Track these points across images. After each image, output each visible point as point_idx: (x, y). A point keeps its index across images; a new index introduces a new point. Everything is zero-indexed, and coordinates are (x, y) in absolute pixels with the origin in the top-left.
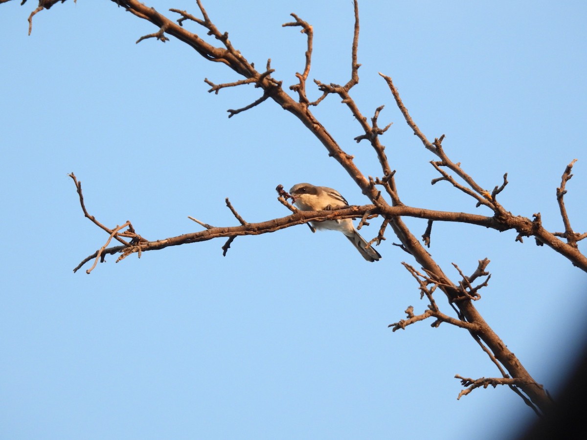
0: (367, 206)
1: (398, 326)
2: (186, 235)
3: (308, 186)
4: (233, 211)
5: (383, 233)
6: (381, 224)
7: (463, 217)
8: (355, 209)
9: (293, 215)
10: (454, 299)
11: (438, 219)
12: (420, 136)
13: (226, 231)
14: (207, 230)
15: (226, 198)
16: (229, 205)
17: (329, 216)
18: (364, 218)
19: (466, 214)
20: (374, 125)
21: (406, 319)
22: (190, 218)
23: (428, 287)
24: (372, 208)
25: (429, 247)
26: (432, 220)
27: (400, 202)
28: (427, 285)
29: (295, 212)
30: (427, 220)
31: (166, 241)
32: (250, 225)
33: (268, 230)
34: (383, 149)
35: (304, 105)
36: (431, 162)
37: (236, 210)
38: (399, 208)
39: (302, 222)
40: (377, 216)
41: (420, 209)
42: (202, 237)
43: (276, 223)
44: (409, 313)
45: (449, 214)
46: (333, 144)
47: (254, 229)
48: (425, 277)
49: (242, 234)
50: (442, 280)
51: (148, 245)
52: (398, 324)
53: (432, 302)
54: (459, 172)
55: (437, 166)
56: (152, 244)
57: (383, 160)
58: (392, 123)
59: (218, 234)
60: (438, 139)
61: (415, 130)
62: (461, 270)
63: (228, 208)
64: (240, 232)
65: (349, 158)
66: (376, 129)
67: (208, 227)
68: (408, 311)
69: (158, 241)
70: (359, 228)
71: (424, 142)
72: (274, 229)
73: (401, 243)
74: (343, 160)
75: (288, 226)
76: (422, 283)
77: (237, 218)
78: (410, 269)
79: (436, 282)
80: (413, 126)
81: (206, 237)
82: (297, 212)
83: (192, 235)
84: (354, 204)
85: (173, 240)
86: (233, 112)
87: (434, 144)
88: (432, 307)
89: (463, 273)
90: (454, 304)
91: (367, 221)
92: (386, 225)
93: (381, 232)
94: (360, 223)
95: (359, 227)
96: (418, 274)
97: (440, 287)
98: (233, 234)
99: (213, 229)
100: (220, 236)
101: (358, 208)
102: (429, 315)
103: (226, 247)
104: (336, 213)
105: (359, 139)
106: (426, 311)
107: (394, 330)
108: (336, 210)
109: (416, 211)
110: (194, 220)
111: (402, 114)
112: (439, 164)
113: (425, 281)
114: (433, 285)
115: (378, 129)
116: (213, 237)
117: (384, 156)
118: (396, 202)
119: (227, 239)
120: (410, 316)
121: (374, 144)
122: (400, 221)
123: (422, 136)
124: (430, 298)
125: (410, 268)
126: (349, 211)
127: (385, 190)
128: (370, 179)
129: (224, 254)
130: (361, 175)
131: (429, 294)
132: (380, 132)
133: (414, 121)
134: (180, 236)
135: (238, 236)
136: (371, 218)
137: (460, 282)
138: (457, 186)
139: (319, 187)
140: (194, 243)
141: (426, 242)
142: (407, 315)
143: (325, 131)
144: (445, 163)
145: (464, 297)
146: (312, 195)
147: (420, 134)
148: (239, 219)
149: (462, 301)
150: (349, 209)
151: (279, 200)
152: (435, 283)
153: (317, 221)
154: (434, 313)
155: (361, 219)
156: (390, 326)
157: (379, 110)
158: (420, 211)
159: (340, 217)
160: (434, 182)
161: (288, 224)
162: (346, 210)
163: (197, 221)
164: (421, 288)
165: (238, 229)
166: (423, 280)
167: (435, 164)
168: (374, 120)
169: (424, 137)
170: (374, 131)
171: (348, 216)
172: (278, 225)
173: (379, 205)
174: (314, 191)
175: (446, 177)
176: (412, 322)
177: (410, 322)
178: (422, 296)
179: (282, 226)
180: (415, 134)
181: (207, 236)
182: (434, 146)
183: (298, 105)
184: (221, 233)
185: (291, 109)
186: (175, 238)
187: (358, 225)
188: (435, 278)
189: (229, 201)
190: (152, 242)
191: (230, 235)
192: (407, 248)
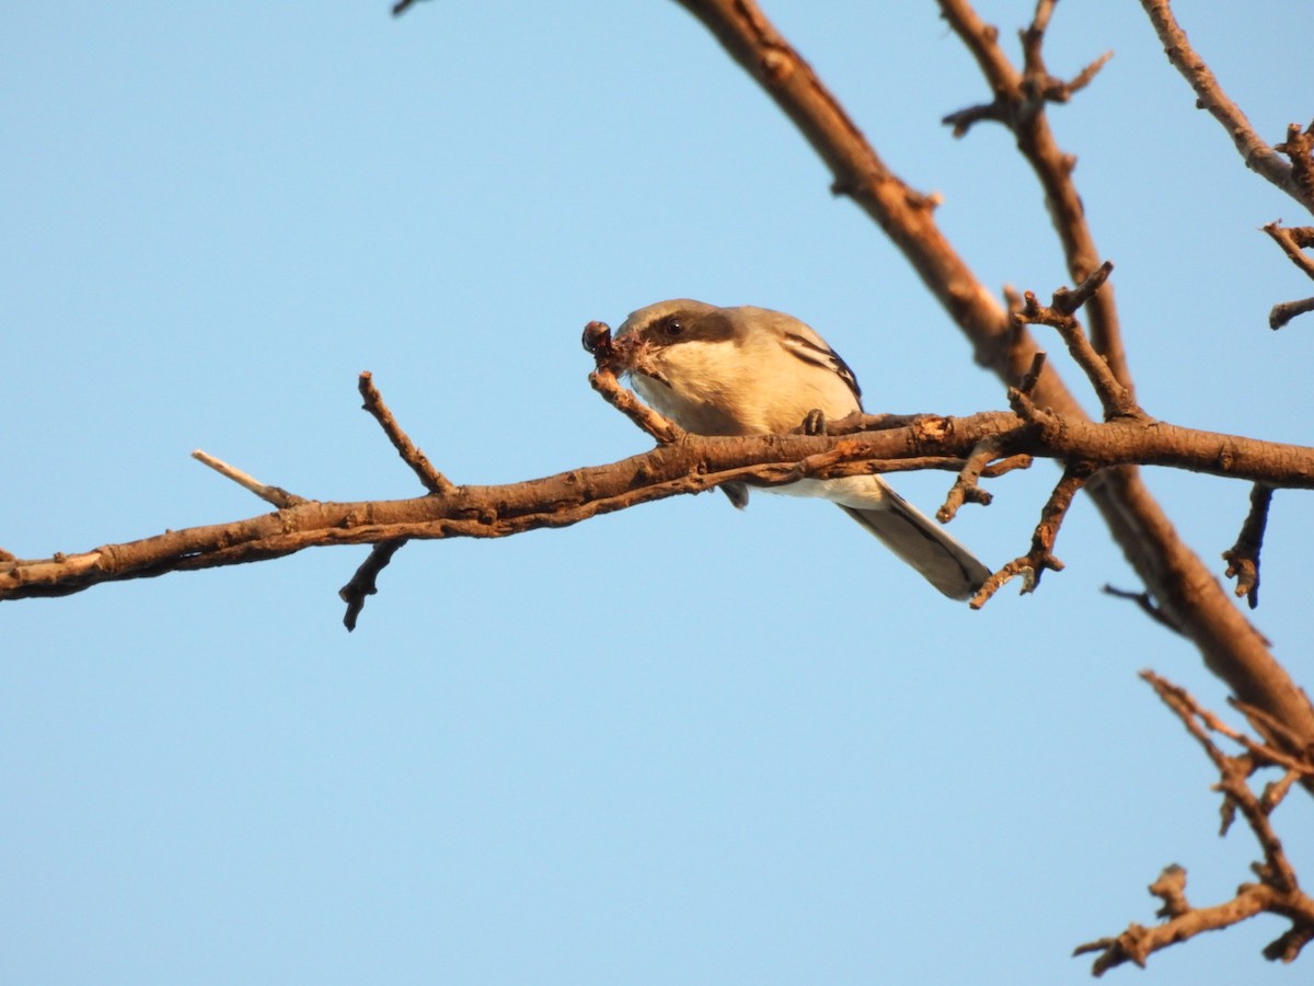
0: (983, 418)
1: (1117, 953)
2: (182, 533)
3: (687, 307)
4: (390, 429)
5: (1052, 540)
6: (1045, 498)
8: (932, 430)
9: (658, 454)
11: (1296, 479)
12: (1224, 116)
13: (360, 518)
14: (276, 515)
15: (361, 372)
16: (372, 403)
17: (814, 460)
18: (967, 471)
20: (1032, 61)
21: (1152, 923)
22: (199, 457)
23: (1256, 785)
24: (1004, 429)
25: (1253, 603)
26: (1270, 485)
28: (1250, 773)
29: (664, 438)
31: (95, 558)
32: (465, 492)
33: (543, 516)
34: (1067, 167)
36: (1270, 230)
37: (402, 427)
38: (1125, 429)
39: (695, 486)
40: (1025, 465)
41: (1216, 435)
42: (254, 542)
43: (580, 484)
44: (1166, 895)
47: (481, 512)
48: (1242, 740)
49: (431, 531)
51: (14, 574)
52: (1118, 943)
53: (1272, 848)
55: (1295, 246)
56: (31, 569)
57: (1066, 215)
58: (1111, 54)
59: (323, 532)
60: (1304, 129)
61: (1200, 88)
63: (369, 417)
64: (423, 526)
65: (919, 204)
66: (1040, 78)
67: (280, 499)
68: (1161, 887)
69: (58, 559)
70: (945, 515)
71: (1241, 139)
72: (572, 514)
73: (1137, 585)
74: (894, 214)
75: (633, 502)
76: (1228, 765)
77: (409, 462)
78: (1174, 700)
79: (1290, 760)
80: (1192, 71)
81: (268, 544)
82: (673, 441)
83: (208, 534)
84: (925, 410)
85: (125, 552)
87: (1282, 148)
88: (1269, 872)
91: (984, 484)
92: (1067, 502)
93: (1045, 533)
94: (950, 495)
95: (944, 510)
96: (1210, 725)
97: (1307, 781)
98: (390, 530)
99: (301, 510)
100: (334, 540)
101: (943, 426)
102: (1257, 905)
103: (359, 590)
104: (847, 445)
105: (961, 122)
106: (1242, 890)
107: (1099, 969)
108: (844, 432)
109: (1200, 446)
110: (218, 468)
112: (1303, 239)
113: (1242, 758)
114: (1273, 774)
115: (1049, 79)
116: (303, 544)
117: (1071, 199)
118: (1116, 407)
120: (1172, 908)
121: (1031, 141)
122: (1137, 489)
123: (1233, 114)
124: (1260, 829)
125: (1174, 697)
126: (902, 441)
127: (1066, 348)
128: (1010, 299)
129: (350, 622)
130: (969, 281)
131: (1258, 813)
132: (1057, 93)
133: (1198, 47)
134: (157, 538)
135: (411, 543)
136: (1002, 471)
139: (737, 309)
140: (215, 569)
141: (1240, 582)
142: (1159, 904)
143: (816, 85)
146: (714, 347)
147: (1224, 103)
148: (419, 466)
150: (904, 430)
151: (595, 384)
152: (1287, 767)
153: (763, 482)
154: (1278, 899)
155: (954, 475)
156: (1081, 951)
158: (1215, 444)
159: (861, 465)
160: (1281, 317)
161: (633, 494)
162: (888, 435)
163: (233, 470)
164: (1221, 788)
165: (410, 512)
166: (1232, 750)
167: (1286, 235)
168: (1032, 39)
169: (1240, 120)
170: (1028, 87)
171: (899, 461)
172: (588, 497)
173: (1039, 414)
174: (719, 327)
176: (1179, 937)
177: (1168, 936)
178: (1228, 821)
179: (606, 501)
180: (1200, 105)
181: (274, 540)
182: (1285, 159)
184: (339, 527)
186: (134, 544)
187: (942, 501)
188: (1286, 745)
189: (376, 385)
190: (31, 563)
191: (377, 536)
192: (1168, 610)
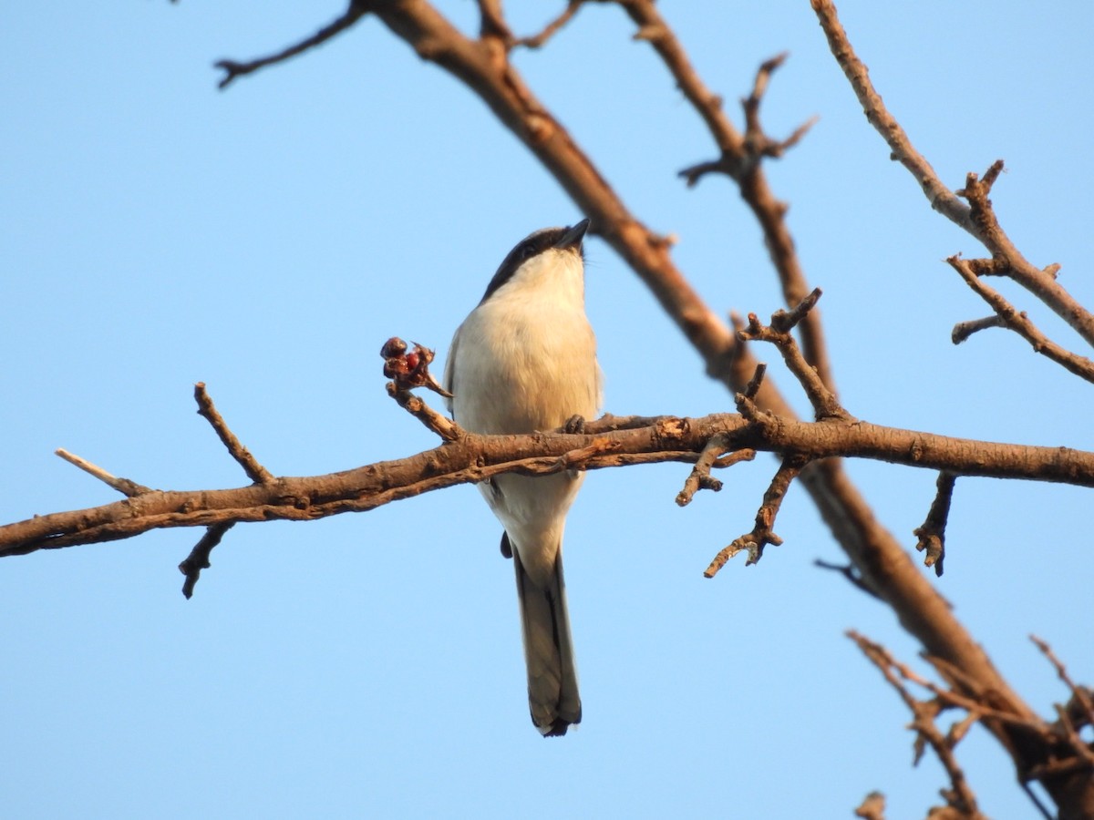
0: (714, 419)
2: (48, 517)
4: (221, 431)
5: (772, 520)
7: (1068, 465)
8: (672, 429)
9: (444, 450)
10: (1038, 769)
11: (974, 468)
12: (914, 166)
13: (196, 504)
14: (125, 502)
15: (196, 383)
16: (205, 408)
17: (573, 454)
18: (701, 463)
19: (1077, 454)
20: (752, 124)
22: (61, 454)
23: (943, 724)
24: (731, 428)
25: (939, 571)
26: (954, 473)
27: (835, 406)
28: (936, 716)
29: (449, 436)
30: (933, 475)
32: (283, 483)
33: (349, 502)
34: (781, 212)
35: (496, 45)
36: (952, 261)
37: (231, 428)
38: (832, 427)
39: (475, 476)
40: (750, 458)
41: (908, 432)
42: (108, 525)
43: (380, 476)
44: (868, 816)
45: (1017, 452)
46: (598, 192)
47: (297, 499)
48: (931, 687)
49: (254, 515)
50: (994, 697)
53: (956, 777)
54: (1053, 300)
55: (973, 275)
57: (781, 252)
58: (816, 118)
59: (165, 517)
60: (980, 177)
61: (894, 143)
62: (1063, 660)
63: (203, 420)
64: (248, 510)
65: (658, 244)
66: (758, 137)
67: (129, 489)
68: (865, 810)
70: (683, 499)
71: (928, 185)
72: (373, 500)
73: (843, 559)
74: (638, 252)
75: (423, 490)
76: (920, 708)
77: (236, 457)
78: (874, 654)
79: (970, 703)
80: (886, 129)
81: (119, 526)
82: (456, 439)
83: (69, 518)
85: (1, 534)
86: (234, 70)
87: (962, 193)
88: (954, 797)
89: (1070, 673)
90: (1036, 786)
92: (785, 489)
93: (766, 515)
94: (687, 482)
95: (682, 495)
96: (904, 674)
97: (986, 721)
98: (221, 514)
99: (146, 498)
100: (174, 523)
101: (681, 426)
103: (194, 565)
104: (601, 442)
105: (693, 175)
106: (931, 813)
108: (599, 431)
109: (895, 441)
110: (78, 463)
111: (847, 84)
112: (979, 268)
113: (931, 702)
115: (765, 139)
116: (149, 526)
117: (784, 239)
118: (825, 409)
119: (199, 533)
121: (751, 190)
122: (841, 479)
123: (922, 165)
124: (946, 760)
125: (874, 652)
126: (647, 437)
127: (783, 360)
128: (735, 321)
129: (188, 591)
130: (700, 308)
131: (944, 748)
132: (772, 151)
133: (892, 109)
134: (27, 522)
135: (238, 525)
136: (730, 462)
137: (1057, 707)
138: (1045, 350)
140: (75, 547)
141: (928, 554)
143: (570, 145)
144: (1005, 266)
145: (1070, 762)
147: (914, 156)
148: (245, 461)
149: (1066, 775)
150: (648, 429)
152: (968, 709)
153: (531, 473)
155: (690, 466)
157: (769, 67)
158: (907, 440)
159: (613, 458)
160: (961, 334)
161: (423, 483)
162: (635, 433)
163: (90, 466)
164: (914, 728)
165: (239, 499)
166: (923, 696)
167: (966, 266)
168: (751, 106)
169: (927, 170)
170: (749, 146)
171: (644, 455)
172: (386, 485)
173: (760, 415)
175: (1006, 318)
178: (919, 753)
179: (401, 489)
180: (894, 157)
181: (125, 523)
182: (965, 202)
183: (474, 45)
184: (178, 512)
185: (449, 60)
187: (681, 487)
188: (966, 691)
189: (209, 393)
191: (210, 519)
192: (869, 580)
